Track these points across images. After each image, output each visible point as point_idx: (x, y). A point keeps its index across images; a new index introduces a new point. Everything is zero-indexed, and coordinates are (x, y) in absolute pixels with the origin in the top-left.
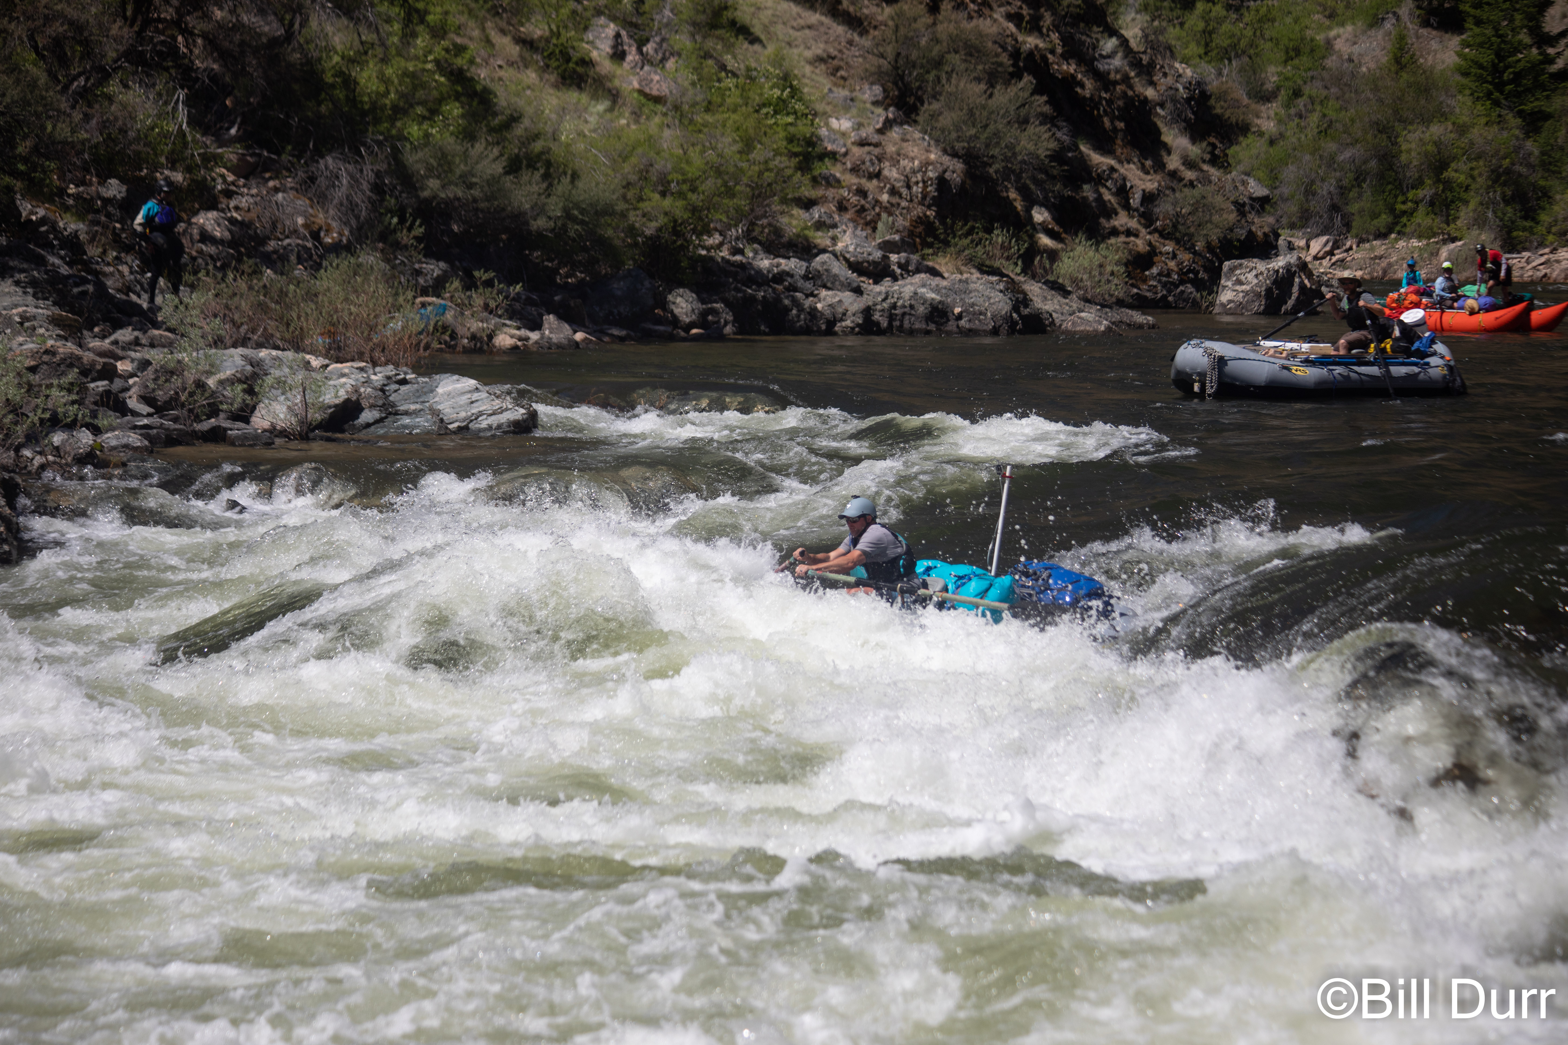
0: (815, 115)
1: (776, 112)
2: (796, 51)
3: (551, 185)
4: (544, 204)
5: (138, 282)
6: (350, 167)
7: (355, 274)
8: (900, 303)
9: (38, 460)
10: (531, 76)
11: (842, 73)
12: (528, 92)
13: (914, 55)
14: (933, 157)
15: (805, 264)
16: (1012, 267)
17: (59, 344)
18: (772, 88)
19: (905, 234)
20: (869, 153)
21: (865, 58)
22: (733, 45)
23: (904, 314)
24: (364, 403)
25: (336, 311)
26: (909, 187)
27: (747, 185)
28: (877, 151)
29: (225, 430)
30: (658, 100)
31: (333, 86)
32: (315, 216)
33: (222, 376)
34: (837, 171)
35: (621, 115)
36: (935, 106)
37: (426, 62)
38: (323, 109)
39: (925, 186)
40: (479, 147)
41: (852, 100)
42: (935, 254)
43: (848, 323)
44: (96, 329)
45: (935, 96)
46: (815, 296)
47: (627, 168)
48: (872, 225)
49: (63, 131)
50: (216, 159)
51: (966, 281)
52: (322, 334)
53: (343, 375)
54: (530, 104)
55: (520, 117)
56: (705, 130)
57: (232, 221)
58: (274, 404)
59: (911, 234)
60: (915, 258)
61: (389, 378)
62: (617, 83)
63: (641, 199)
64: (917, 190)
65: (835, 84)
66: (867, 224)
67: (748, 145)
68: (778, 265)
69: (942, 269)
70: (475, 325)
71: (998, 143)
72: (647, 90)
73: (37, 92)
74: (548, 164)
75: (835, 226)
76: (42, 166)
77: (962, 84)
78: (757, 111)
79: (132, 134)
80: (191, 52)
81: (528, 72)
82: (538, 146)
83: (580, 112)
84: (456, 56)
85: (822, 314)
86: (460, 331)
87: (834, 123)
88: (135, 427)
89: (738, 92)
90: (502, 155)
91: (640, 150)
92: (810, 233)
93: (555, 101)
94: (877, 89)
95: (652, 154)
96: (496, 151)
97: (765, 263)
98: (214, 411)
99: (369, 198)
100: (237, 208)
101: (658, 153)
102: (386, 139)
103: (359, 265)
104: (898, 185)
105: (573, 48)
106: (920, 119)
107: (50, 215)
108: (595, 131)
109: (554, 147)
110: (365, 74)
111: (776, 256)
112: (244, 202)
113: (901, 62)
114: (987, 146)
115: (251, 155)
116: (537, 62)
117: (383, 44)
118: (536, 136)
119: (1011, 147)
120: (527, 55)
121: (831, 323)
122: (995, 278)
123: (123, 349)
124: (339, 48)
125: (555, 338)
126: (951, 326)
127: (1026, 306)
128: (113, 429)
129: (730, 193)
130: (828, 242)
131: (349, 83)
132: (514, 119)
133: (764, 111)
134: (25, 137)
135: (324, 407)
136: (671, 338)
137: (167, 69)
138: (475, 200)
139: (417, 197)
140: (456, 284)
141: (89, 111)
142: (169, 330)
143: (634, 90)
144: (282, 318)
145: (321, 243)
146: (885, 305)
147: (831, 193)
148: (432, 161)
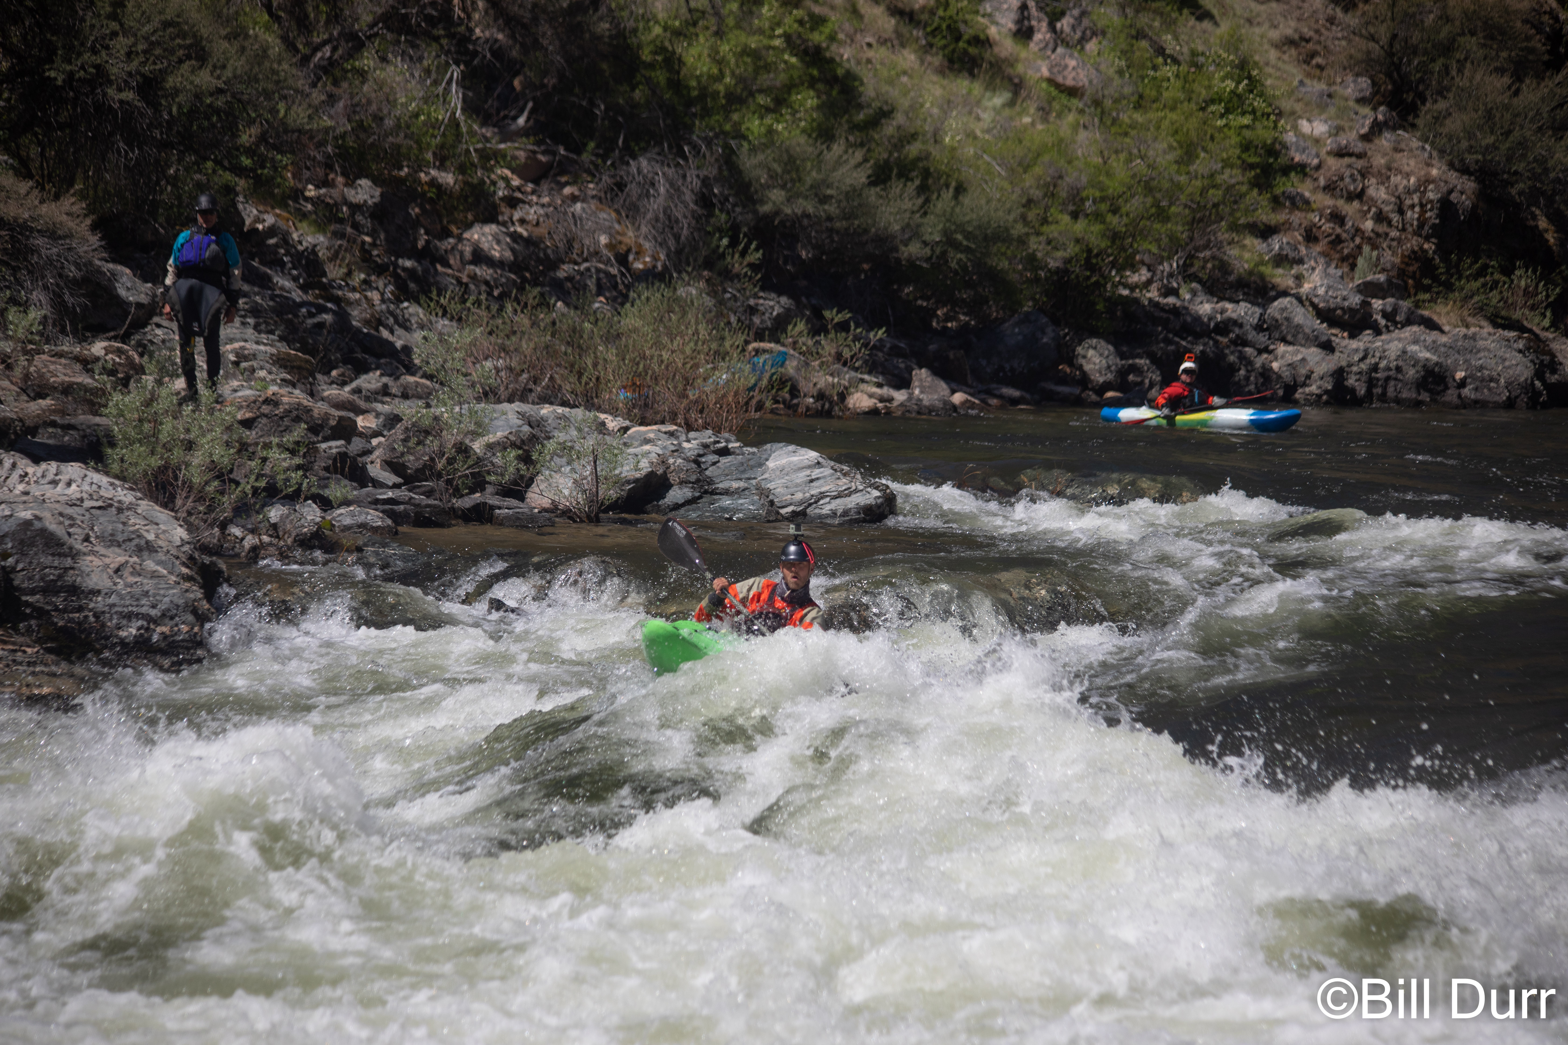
0: (1280, 115)
1: (1228, 111)
2: (1257, 30)
3: (927, 201)
4: (919, 226)
5: (391, 313)
6: (671, 172)
7: (670, 311)
8: (1383, 364)
9: (250, 541)
10: (908, 58)
11: (1318, 60)
12: (904, 79)
13: (1416, 37)
14: (1434, 172)
15: (1258, 311)
16: (1537, 320)
17: (284, 391)
18: (1223, 79)
19: (1394, 273)
20: (1349, 166)
21: (1350, 41)
22: (1175, 22)
23: (1388, 379)
24: (673, 478)
25: (644, 357)
26: (1401, 212)
27: (1186, 206)
28: (1360, 164)
29: (492, 508)
30: (1073, 92)
31: (651, 66)
32: (623, 234)
33: (491, 438)
34: (1305, 189)
35: (1024, 112)
36: (1442, 105)
37: (772, 37)
38: (637, 94)
39: (1423, 212)
40: (837, 148)
41: (1330, 96)
42: (1433, 300)
43: (1313, 389)
44: (334, 373)
45: (1441, 93)
46: (1270, 352)
47: (1029, 180)
48: (1350, 261)
49: (299, 115)
50: (499, 156)
51: (1474, 338)
52: (625, 387)
53: (647, 441)
54: (905, 94)
55: (892, 111)
56: (1133, 133)
57: (516, 237)
58: (557, 476)
59: (1402, 273)
60: (1405, 305)
61: (706, 446)
62: (1020, 68)
63: (1045, 221)
64: (1412, 215)
65: (1309, 75)
66: (1343, 259)
67: (1188, 154)
68: (1223, 311)
69: (1442, 321)
70: (824, 380)
71: (1524, 156)
72: (1060, 79)
73: (267, 64)
74: (926, 174)
75: (1301, 261)
76: (273, 160)
77: (1478, 77)
78: (1203, 109)
79: (389, 123)
80: (469, 18)
81: (906, 52)
82: (913, 150)
83: (971, 106)
84: (812, 29)
85: (1279, 377)
86: (804, 386)
87: (1305, 126)
88: (376, 502)
89: (1179, 84)
90: (866, 160)
91: (1046, 158)
92: (1267, 270)
93: (938, 92)
94: (1364, 82)
95: (1062, 163)
96: (859, 155)
97: (1205, 308)
98: (478, 484)
99: (693, 212)
100: (522, 221)
101: (1070, 162)
102: (717, 136)
103: (677, 300)
104: (1386, 209)
105: (965, 22)
106: (1420, 122)
107: (281, 224)
108: (988, 131)
109: (935, 152)
110: (694, 51)
111: (1221, 299)
112: (532, 213)
113: (1397, 46)
114: (1509, 159)
115: (544, 153)
116: (917, 39)
117: (717, 14)
118: (914, 137)
119: (1542, 161)
120: (905, 30)
121: (1291, 389)
122: (1512, 334)
123: (367, 399)
124: (661, 16)
125: (927, 399)
126: (1451, 395)
127: (1554, 371)
128: (347, 503)
129: (1162, 215)
130: (1291, 282)
131: (672, 62)
132: (885, 113)
133: (1213, 108)
134: (251, 122)
135: (619, 482)
136: (1078, 402)
137: (436, 39)
138: (829, 219)
139: (755, 212)
140: (801, 326)
141: (336, 91)
142: (425, 376)
143: (1042, 79)
144: (572, 365)
145: (629, 270)
146: (1363, 366)
147: (1297, 218)
148: (775, 166)
